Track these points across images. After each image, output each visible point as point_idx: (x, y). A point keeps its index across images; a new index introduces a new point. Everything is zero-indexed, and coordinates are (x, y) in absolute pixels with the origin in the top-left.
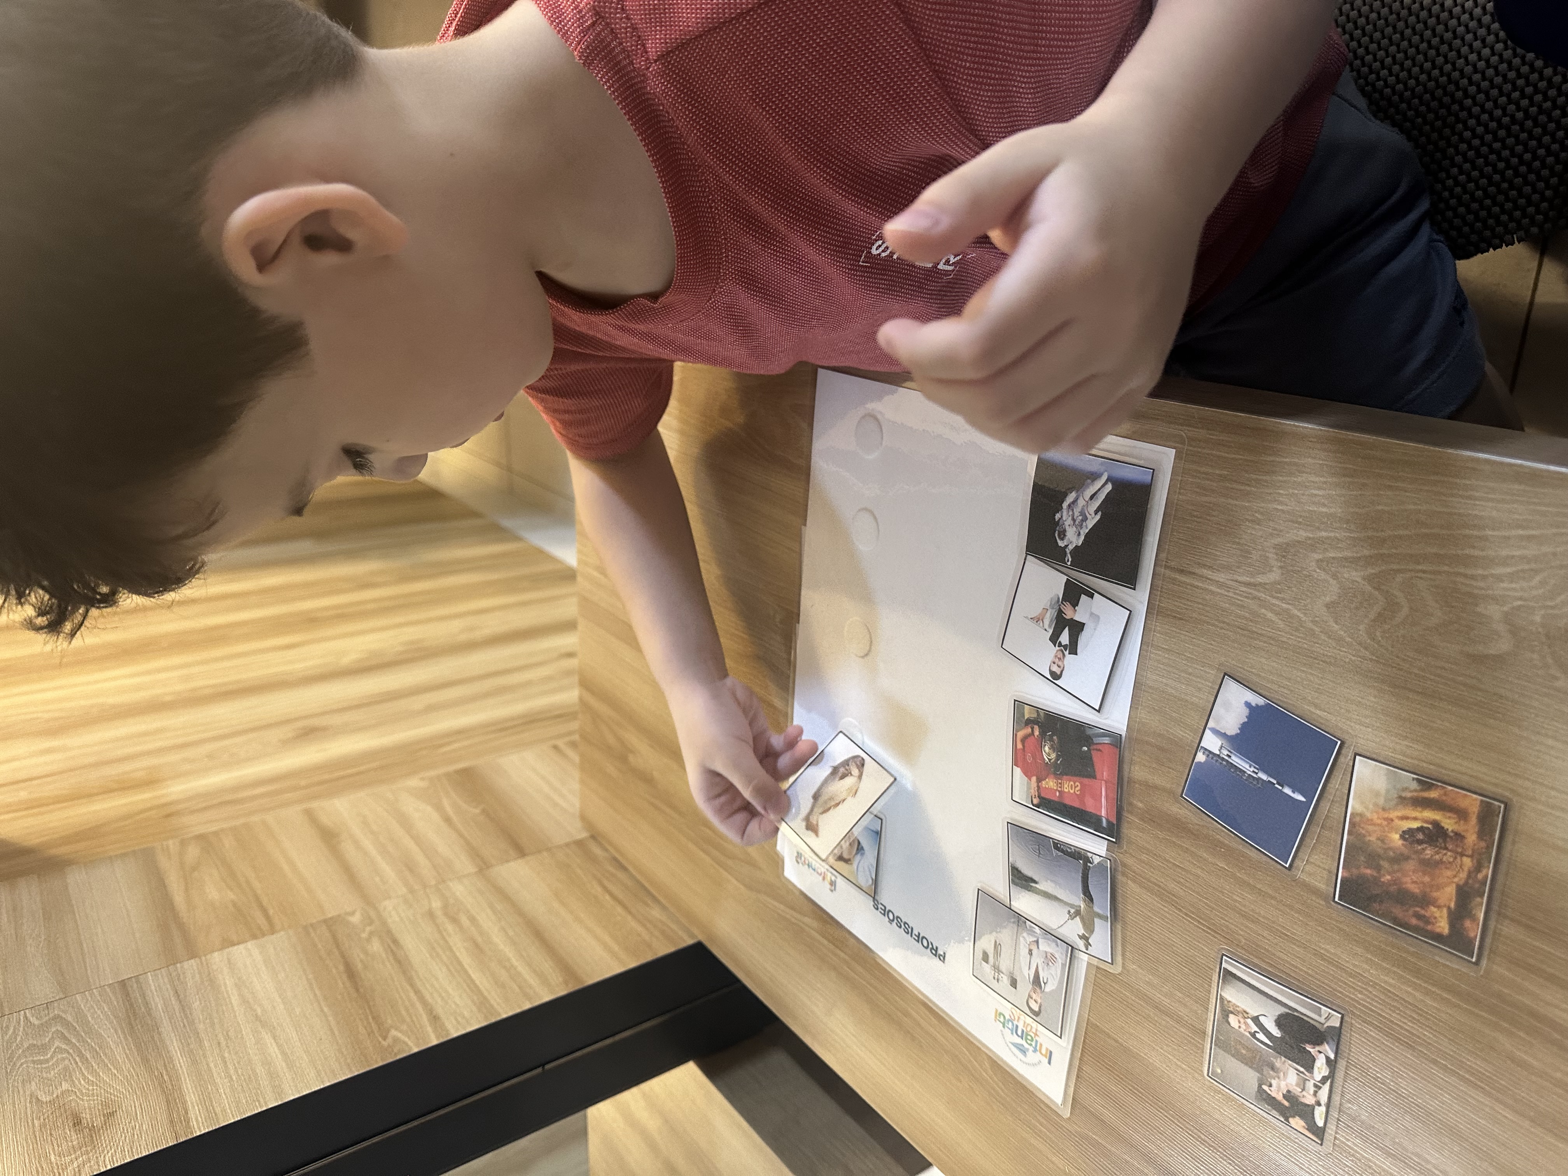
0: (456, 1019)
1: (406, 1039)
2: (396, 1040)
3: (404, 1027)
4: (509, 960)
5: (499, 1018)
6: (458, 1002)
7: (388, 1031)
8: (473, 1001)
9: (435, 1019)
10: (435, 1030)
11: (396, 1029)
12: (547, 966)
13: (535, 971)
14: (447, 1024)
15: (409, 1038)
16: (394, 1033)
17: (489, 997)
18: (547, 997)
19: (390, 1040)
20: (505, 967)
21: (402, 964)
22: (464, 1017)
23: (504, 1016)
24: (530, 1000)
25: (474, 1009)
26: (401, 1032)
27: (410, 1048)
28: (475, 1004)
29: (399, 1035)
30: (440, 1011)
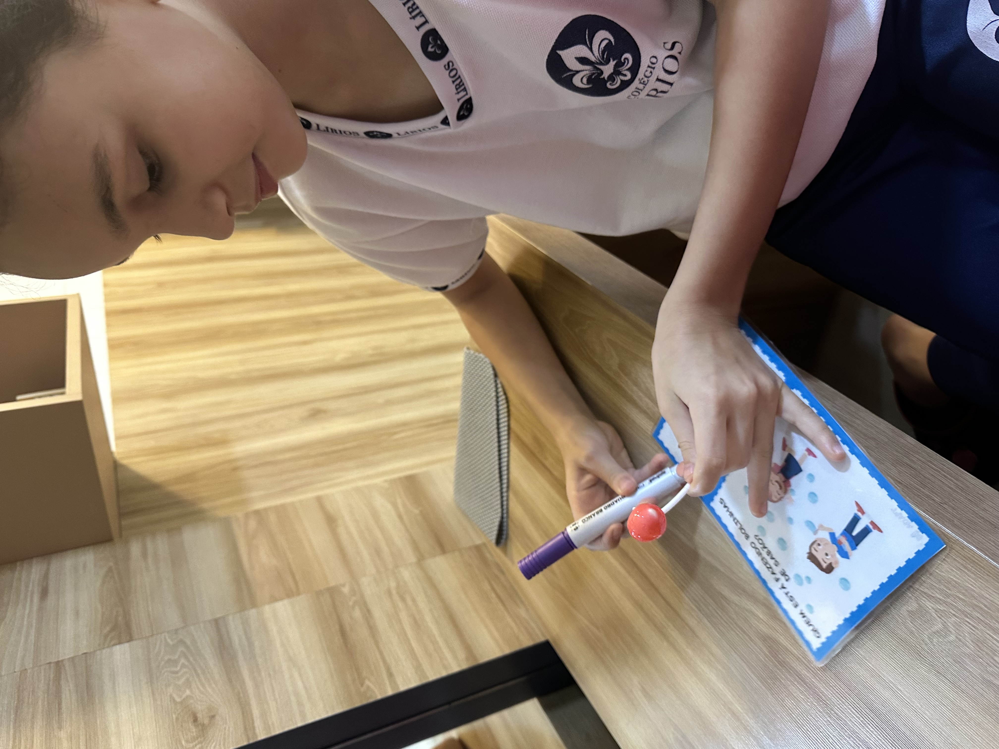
0: (403, 678)
1: (374, 688)
3: (373, 679)
4: (435, 636)
6: (405, 665)
7: (364, 681)
8: (413, 665)
10: (391, 684)
11: (369, 680)
12: (456, 644)
14: (397, 680)
16: (367, 683)
17: (422, 663)
18: (456, 669)
19: (364, 687)
20: (431, 641)
21: (372, 629)
22: (407, 677)
23: (430, 680)
24: (447, 669)
25: (413, 670)
26: (371, 682)
27: (376, 696)
30: (394, 670)
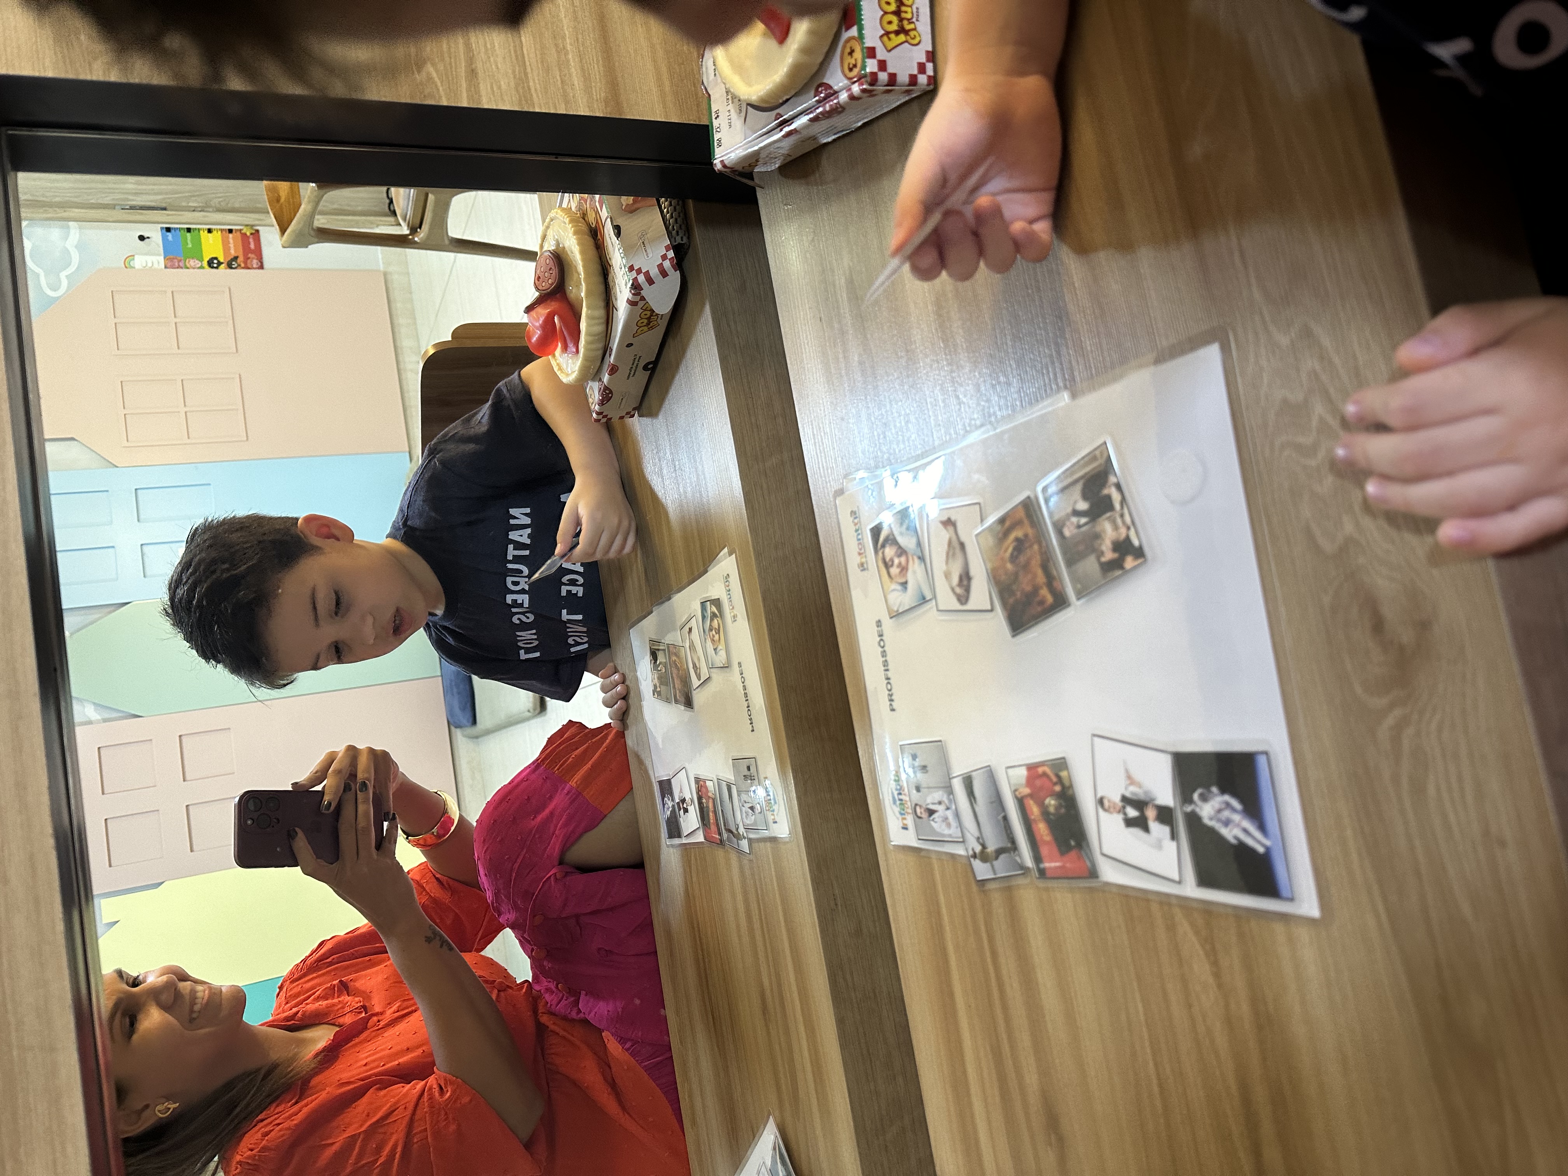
0: (492, 88)
1: (439, 84)
2: (430, 79)
3: (441, 67)
4: (564, 38)
5: (531, 110)
6: (499, 66)
7: (424, 62)
8: (514, 72)
9: (472, 73)
10: (468, 90)
11: (433, 65)
12: (597, 70)
13: (583, 69)
14: (481, 85)
15: (442, 82)
16: (429, 68)
17: (530, 75)
18: (582, 110)
19: (424, 74)
20: (556, 45)
22: (499, 88)
23: (537, 110)
24: (567, 102)
25: (512, 84)
26: (437, 71)
27: (440, 97)
28: (515, 77)
29: (434, 75)
30: (479, 65)
